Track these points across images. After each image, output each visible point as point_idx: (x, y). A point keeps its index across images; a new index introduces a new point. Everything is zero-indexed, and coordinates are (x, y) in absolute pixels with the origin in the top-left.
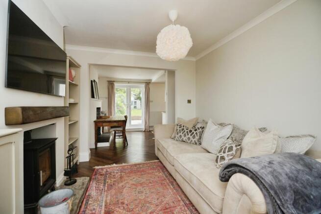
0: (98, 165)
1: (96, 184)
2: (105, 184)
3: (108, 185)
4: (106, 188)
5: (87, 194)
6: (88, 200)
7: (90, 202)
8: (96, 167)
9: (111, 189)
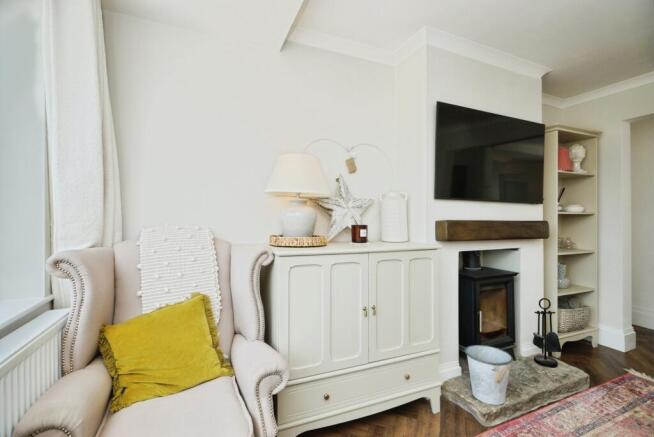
0: (640, 370)
1: (603, 398)
2: (625, 410)
3: (631, 417)
4: (621, 418)
5: (569, 400)
6: (563, 409)
7: (562, 413)
8: (632, 372)
9: (630, 427)
